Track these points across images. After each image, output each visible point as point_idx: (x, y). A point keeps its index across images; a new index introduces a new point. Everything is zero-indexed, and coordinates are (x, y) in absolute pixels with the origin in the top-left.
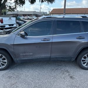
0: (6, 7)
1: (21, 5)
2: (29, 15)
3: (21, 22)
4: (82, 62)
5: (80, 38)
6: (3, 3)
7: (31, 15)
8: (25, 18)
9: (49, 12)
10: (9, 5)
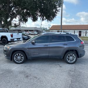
0: (12, 24)
1: (24, 23)
2: (30, 31)
3: (25, 36)
4: (67, 59)
5: (65, 45)
6: (9, 21)
7: (32, 31)
8: (27, 33)
9: (49, 28)
10: (15, 22)
